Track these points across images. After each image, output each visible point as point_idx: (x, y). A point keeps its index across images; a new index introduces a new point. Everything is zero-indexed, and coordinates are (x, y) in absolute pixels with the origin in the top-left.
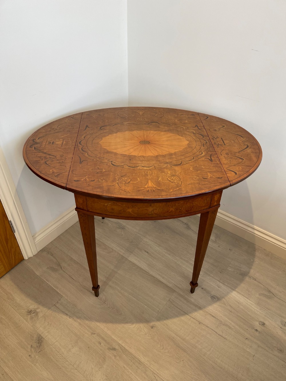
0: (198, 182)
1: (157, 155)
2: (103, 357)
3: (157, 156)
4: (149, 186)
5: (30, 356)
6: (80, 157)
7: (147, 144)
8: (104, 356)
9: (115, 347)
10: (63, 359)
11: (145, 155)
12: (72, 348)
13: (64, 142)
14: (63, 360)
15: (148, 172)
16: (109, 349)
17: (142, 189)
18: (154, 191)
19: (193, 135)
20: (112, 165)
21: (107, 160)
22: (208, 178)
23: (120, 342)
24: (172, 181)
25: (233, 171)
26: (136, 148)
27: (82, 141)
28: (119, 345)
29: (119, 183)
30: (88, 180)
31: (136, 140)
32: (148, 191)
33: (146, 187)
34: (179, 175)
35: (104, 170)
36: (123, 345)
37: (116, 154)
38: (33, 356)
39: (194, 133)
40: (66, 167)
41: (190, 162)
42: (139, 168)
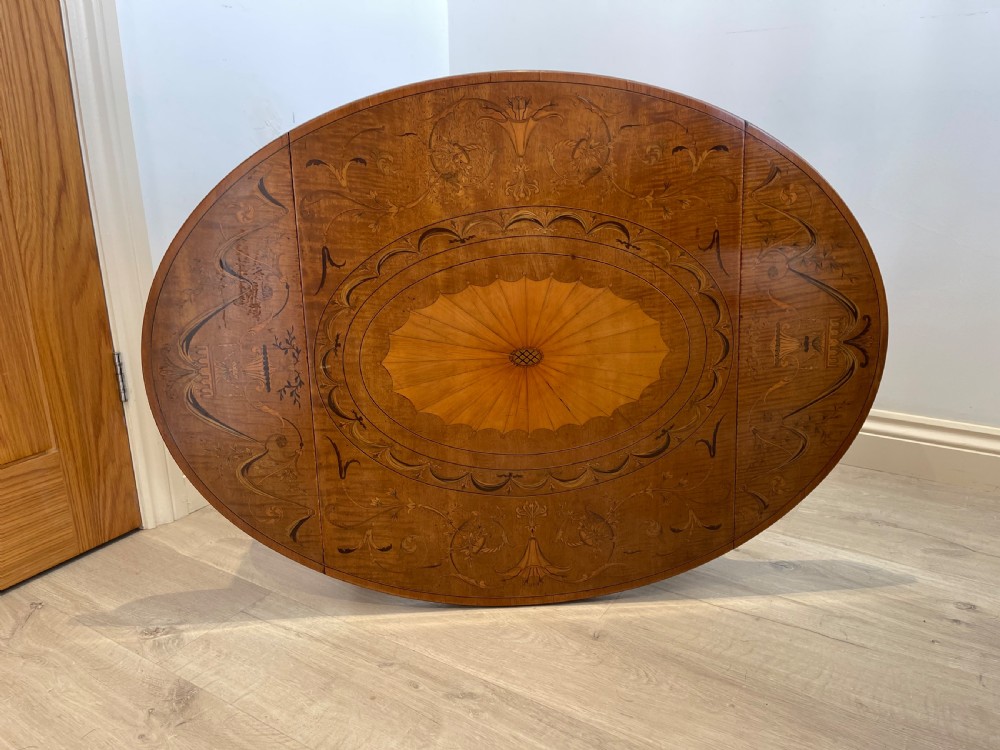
0: (383, 146)
1: (491, 286)
2: (431, 717)
3: (493, 276)
4: (524, 124)
5: (142, 737)
6: (722, 267)
7: (521, 347)
8: (434, 716)
9: (470, 691)
10: (273, 734)
11: (529, 281)
12: (310, 705)
13: (773, 346)
14: (276, 737)
15: (522, 195)
16: (450, 696)
17: (544, 113)
18: (511, 104)
19: (365, 410)
20: (627, 225)
21: (641, 254)
22: (349, 164)
23: (490, 678)
24: (457, 150)
25: (267, 201)
26: (556, 325)
27: (721, 361)
28: (486, 684)
29: (607, 140)
30: (691, 154)
31: (554, 373)
32: (526, 104)
33: (532, 123)
34: (432, 180)
35: (649, 198)
36: (501, 683)
37: (617, 288)
38: (154, 736)
39: (360, 419)
40: (756, 216)
41: (392, 250)
42: (551, 215)
